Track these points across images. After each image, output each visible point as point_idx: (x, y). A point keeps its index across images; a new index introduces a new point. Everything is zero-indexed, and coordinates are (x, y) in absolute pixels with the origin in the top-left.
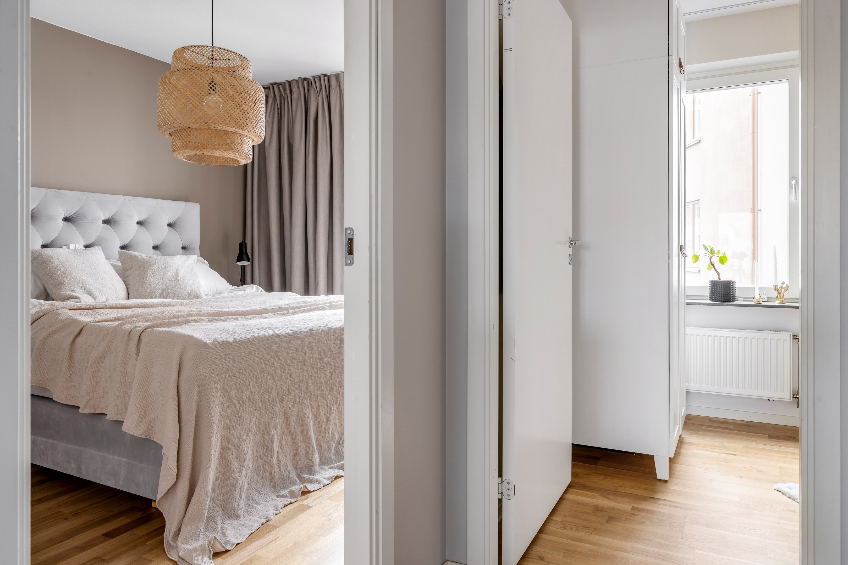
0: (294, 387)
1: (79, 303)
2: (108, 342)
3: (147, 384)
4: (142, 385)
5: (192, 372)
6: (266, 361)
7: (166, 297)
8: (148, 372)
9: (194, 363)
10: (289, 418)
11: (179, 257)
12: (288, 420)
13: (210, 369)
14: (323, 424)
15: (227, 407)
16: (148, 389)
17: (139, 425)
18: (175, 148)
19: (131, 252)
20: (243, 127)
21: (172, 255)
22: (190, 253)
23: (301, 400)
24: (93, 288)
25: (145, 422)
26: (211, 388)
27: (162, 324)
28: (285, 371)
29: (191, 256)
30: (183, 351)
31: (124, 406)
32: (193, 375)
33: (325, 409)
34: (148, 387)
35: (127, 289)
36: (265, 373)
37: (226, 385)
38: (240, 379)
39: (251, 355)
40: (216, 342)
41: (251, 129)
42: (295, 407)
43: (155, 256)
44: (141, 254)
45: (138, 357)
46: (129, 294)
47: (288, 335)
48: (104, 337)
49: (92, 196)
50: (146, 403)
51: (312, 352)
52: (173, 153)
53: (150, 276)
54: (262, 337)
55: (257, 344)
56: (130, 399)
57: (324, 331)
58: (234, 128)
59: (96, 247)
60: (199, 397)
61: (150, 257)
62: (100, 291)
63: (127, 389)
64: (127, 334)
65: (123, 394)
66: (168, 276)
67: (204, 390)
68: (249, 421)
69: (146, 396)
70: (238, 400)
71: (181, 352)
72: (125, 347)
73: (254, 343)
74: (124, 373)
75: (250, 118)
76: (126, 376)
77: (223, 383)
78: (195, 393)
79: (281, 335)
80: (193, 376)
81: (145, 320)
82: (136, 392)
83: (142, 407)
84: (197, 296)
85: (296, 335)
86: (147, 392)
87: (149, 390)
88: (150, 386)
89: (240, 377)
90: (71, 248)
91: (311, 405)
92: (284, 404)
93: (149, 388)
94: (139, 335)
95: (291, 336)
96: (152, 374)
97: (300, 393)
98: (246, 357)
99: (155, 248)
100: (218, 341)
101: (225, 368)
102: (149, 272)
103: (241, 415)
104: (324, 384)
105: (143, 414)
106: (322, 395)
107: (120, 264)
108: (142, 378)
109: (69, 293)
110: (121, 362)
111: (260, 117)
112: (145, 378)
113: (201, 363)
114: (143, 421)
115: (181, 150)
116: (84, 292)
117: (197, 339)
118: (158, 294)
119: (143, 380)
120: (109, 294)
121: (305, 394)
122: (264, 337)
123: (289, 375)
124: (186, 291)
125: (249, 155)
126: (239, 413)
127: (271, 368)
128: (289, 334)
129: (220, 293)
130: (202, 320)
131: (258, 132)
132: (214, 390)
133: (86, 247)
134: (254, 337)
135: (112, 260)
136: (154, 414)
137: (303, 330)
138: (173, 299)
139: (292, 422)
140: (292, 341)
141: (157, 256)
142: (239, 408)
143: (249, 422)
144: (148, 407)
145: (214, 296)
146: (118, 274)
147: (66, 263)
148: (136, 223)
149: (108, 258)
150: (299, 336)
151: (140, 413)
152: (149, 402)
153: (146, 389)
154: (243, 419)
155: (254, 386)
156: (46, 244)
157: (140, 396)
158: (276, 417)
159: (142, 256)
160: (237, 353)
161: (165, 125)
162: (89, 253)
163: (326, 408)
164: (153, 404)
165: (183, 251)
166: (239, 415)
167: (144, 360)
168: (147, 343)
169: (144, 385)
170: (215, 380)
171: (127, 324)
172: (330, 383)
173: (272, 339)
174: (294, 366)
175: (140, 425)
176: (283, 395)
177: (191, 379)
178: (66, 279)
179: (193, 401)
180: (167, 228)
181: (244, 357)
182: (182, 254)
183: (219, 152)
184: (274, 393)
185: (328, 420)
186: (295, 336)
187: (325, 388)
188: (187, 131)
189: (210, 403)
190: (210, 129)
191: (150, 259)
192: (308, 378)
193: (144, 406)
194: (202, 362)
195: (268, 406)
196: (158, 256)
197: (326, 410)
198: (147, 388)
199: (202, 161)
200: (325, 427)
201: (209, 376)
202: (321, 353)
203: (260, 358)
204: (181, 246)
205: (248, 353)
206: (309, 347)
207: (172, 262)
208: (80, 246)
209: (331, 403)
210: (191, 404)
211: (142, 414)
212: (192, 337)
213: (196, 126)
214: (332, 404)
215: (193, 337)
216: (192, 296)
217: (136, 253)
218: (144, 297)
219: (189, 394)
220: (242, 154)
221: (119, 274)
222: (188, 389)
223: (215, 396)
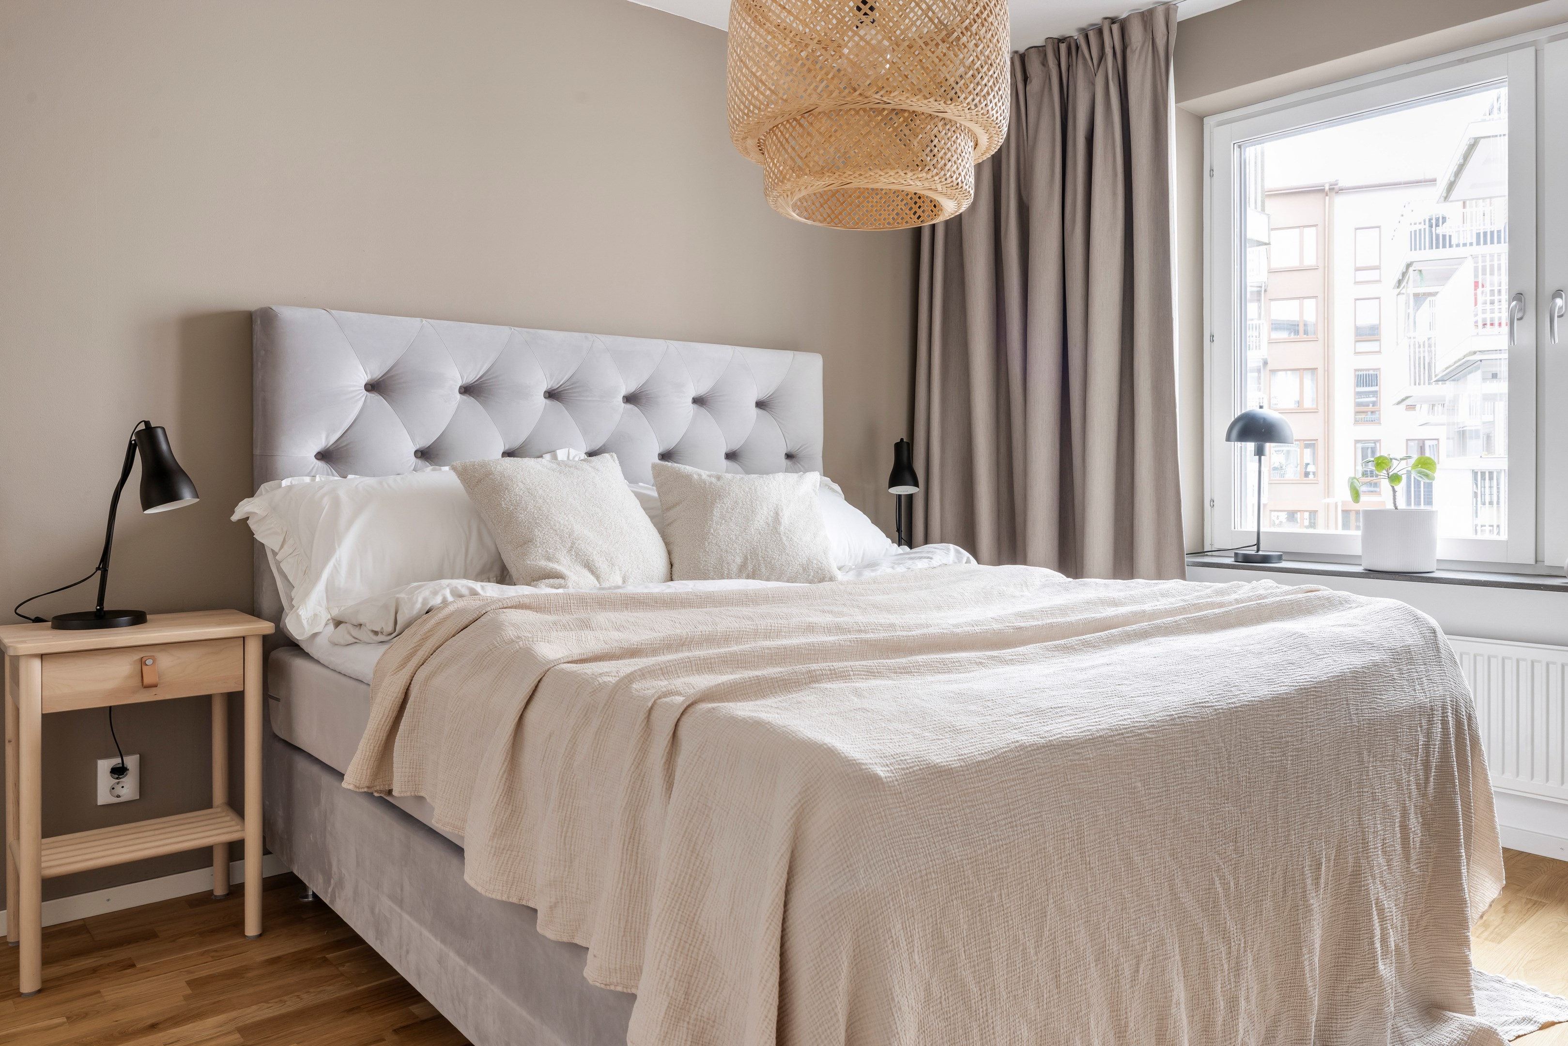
0: (1139, 908)
1: (561, 591)
2: (596, 734)
3: (692, 898)
4: (678, 898)
5: (832, 884)
6: (1059, 829)
7: (753, 576)
8: (698, 855)
9: (838, 849)
10: (1124, 1012)
11: (780, 476)
12: (1122, 1018)
13: (891, 871)
14: (1220, 1020)
15: (943, 998)
16: (695, 914)
17: (669, 1036)
18: (772, 178)
19: (678, 465)
20: (956, 93)
21: (765, 471)
22: (802, 468)
23: (1157, 947)
24: (595, 552)
25: (688, 1029)
26: (894, 937)
27: (740, 687)
28: (1113, 858)
29: (808, 474)
30: (802, 802)
31: (629, 945)
32: (836, 896)
33: (1222, 971)
34: (695, 908)
35: (669, 553)
36: (1056, 868)
37: (941, 923)
38: (982, 895)
39: (1014, 809)
40: (907, 769)
41: (976, 101)
42: (1141, 972)
43: (729, 476)
44: (699, 471)
45: (670, 798)
46: (672, 565)
47: (1119, 734)
48: (586, 714)
49: (602, 341)
50: (688, 961)
51: (1187, 788)
52: (766, 195)
53: (717, 524)
54: (1044, 747)
55: (1030, 771)
56: (647, 925)
57: (1219, 716)
58: (932, 100)
59: (606, 455)
60: (855, 969)
61: (719, 478)
62: (609, 559)
63: (639, 895)
64: (642, 716)
65: (628, 909)
66: (756, 522)
67: (874, 945)
68: (1008, 1038)
69: (690, 939)
70: (977, 968)
71: (795, 805)
72: (635, 758)
73: (1021, 767)
74: (631, 840)
75: (976, 67)
76: (637, 853)
77: (930, 914)
78: (844, 958)
79: (1100, 737)
80: (838, 897)
81: (693, 665)
82: (662, 923)
83: (677, 976)
84: (822, 576)
85: (1141, 734)
86: (694, 924)
87: (699, 917)
88: (702, 904)
89: (981, 890)
90: (560, 458)
91: (1184, 961)
92: (1111, 966)
93: (699, 910)
94: (674, 724)
95: (1128, 737)
96: (708, 865)
97: (1155, 925)
98: (1000, 818)
99: (731, 456)
100: (911, 767)
101: (937, 861)
102: (716, 513)
103: (985, 1019)
104: (1220, 890)
105: (680, 1001)
106: (1216, 925)
107: (655, 494)
108: (680, 875)
109: (543, 563)
110: (624, 806)
111: (999, 68)
112: (688, 877)
113: (862, 848)
114: (682, 1022)
115: (789, 180)
116: (576, 560)
117: (848, 761)
118: (734, 568)
119: (680, 881)
120: (630, 565)
121: (1167, 929)
122: (1051, 745)
123: (1123, 869)
124: (798, 561)
125: (966, 185)
126: (981, 1014)
127: (1074, 849)
128: (1122, 734)
129: (872, 565)
130: (852, 673)
131: (994, 112)
132: (903, 944)
133: (591, 454)
134: (1021, 746)
135: (641, 484)
136: (715, 1002)
137: (1160, 714)
138: (768, 579)
139: (1131, 1025)
140: (1131, 754)
141: (732, 475)
142: (980, 998)
143: (1010, 1040)
144: (695, 974)
145: (859, 574)
146: (649, 517)
147: (540, 492)
148: (690, 400)
149: (631, 478)
150: (1150, 736)
151: (671, 994)
152: (700, 959)
153: (691, 912)
154: (994, 1033)
155: (1023, 915)
156: (510, 449)
157: (672, 938)
158: (1087, 1014)
159: (700, 476)
160: (973, 806)
161: (747, 115)
162: (590, 469)
163: (1226, 966)
164: (711, 967)
165: (789, 462)
166: (982, 1021)
167: (686, 814)
168: (696, 755)
169: (685, 899)
170: (906, 908)
171: (645, 678)
172: (1237, 884)
173: (1075, 753)
174: (1137, 837)
175: (672, 1037)
176: (1107, 935)
177: (829, 909)
178: (539, 530)
179: (837, 987)
180: (754, 411)
181: (991, 821)
182: (787, 471)
183: (887, 175)
184: (1083, 932)
185: (1232, 1004)
186: (1140, 739)
187: (1222, 901)
188: (801, 125)
189: (892, 994)
190: (864, 110)
191: (719, 483)
192: (1176, 875)
193: (685, 972)
194: (863, 845)
195: (1066, 980)
196: (736, 475)
197: (1226, 973)
198: (694, 911)
199: (836, 221)
200: (1223, 1027)
201: (886, 895)
202: (1212, 790)
203: (1040, 819)
204: (784, 451)
205: (1005, 805)
206: (1180, 772)
207: (766, 488)
208: (578, 453)
209: (1239, 950)
210: (831, 1000)
211: (679, 998)
212: (829, 753)
213: (826, 104)
214: (1242, 950)
215: (832, 751)
216: (812, 574)
217: (687, 467)
218: (705, 576)
219: (825, 964)
220: (949, 180)
221: (652, 518)
222: (822, 944)
223: (906, 966)
